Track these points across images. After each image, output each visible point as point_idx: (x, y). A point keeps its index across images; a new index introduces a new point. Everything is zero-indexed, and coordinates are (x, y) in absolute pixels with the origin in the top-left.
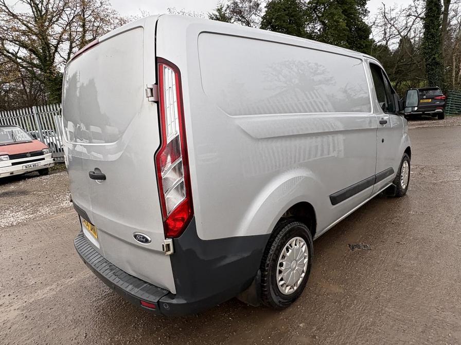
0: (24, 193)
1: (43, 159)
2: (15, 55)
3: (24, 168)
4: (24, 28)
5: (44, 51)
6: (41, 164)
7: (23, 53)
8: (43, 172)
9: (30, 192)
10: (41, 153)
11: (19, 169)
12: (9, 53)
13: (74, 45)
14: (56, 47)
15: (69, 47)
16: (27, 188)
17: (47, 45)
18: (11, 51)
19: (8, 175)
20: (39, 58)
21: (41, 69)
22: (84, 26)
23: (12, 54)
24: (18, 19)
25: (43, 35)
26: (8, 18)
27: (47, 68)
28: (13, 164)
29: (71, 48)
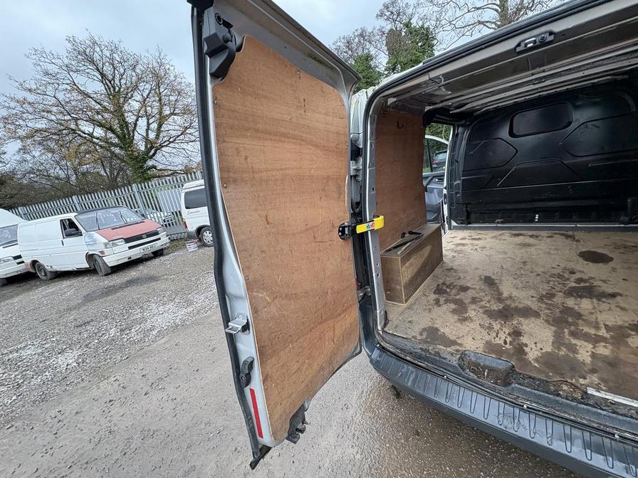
0: (152, 279)
1: (159, 239)
2: (91, 135)
3: (142, 251)
4: (98, 107)
5: (122, 129)
6: (157, 245)
7: (99, 132)
8: (158, 254)
9: (159, 277)
10: (156, 233)
11: (137, 253)
12: (85, 134)
13: (151, 121)
14: (135, 124)
15: (146, 124)
16: (153, 273)
17: (124, 124)
18: (87, 132)
19: (126, 260)
20: (118, 136)
21: (121, 148)
22: (160, 100)
23: (88, 134)
24: (90, 97)
25: (119, 113)
26: (80, 98)
27: (127, 146)
28: (130, 248)
29: (148, 124)
